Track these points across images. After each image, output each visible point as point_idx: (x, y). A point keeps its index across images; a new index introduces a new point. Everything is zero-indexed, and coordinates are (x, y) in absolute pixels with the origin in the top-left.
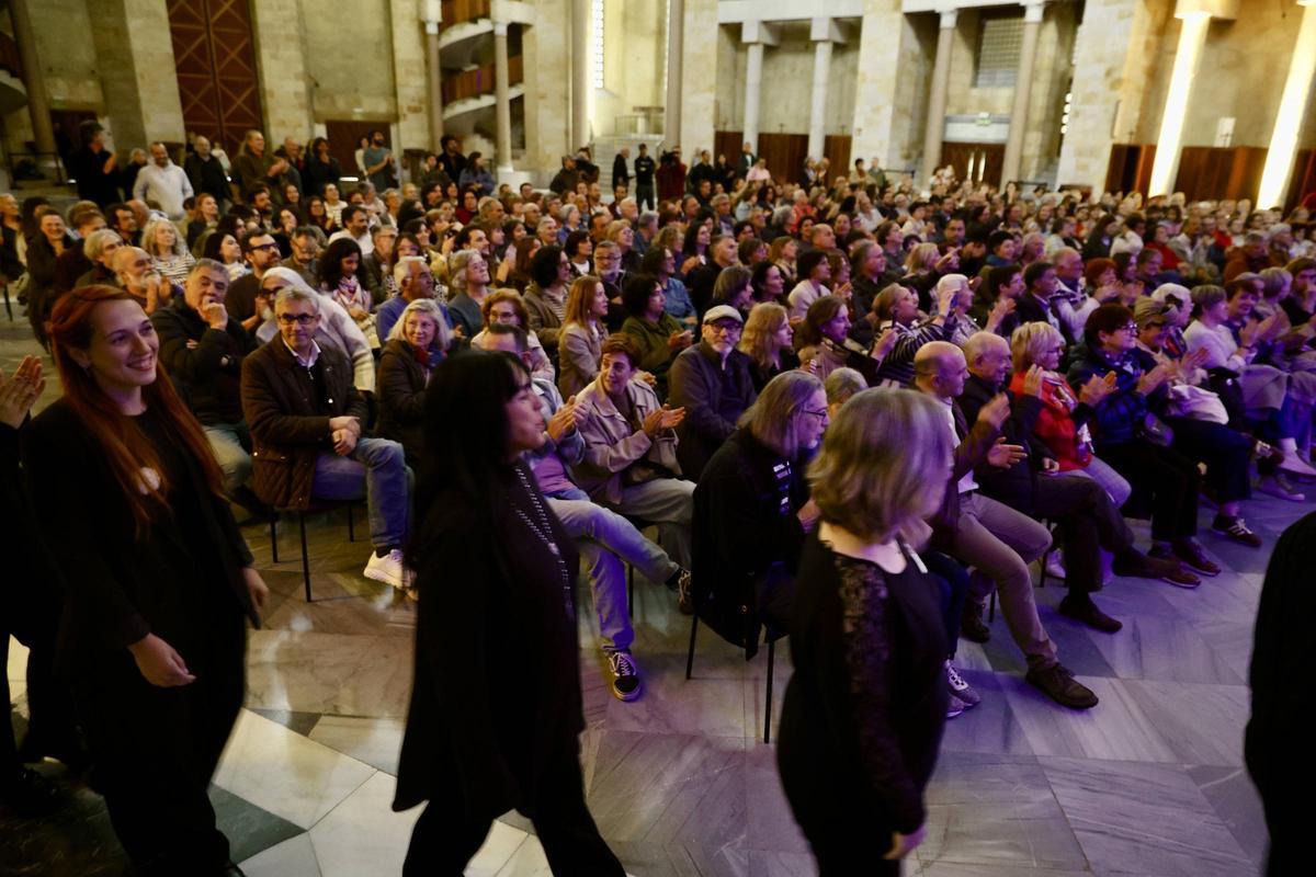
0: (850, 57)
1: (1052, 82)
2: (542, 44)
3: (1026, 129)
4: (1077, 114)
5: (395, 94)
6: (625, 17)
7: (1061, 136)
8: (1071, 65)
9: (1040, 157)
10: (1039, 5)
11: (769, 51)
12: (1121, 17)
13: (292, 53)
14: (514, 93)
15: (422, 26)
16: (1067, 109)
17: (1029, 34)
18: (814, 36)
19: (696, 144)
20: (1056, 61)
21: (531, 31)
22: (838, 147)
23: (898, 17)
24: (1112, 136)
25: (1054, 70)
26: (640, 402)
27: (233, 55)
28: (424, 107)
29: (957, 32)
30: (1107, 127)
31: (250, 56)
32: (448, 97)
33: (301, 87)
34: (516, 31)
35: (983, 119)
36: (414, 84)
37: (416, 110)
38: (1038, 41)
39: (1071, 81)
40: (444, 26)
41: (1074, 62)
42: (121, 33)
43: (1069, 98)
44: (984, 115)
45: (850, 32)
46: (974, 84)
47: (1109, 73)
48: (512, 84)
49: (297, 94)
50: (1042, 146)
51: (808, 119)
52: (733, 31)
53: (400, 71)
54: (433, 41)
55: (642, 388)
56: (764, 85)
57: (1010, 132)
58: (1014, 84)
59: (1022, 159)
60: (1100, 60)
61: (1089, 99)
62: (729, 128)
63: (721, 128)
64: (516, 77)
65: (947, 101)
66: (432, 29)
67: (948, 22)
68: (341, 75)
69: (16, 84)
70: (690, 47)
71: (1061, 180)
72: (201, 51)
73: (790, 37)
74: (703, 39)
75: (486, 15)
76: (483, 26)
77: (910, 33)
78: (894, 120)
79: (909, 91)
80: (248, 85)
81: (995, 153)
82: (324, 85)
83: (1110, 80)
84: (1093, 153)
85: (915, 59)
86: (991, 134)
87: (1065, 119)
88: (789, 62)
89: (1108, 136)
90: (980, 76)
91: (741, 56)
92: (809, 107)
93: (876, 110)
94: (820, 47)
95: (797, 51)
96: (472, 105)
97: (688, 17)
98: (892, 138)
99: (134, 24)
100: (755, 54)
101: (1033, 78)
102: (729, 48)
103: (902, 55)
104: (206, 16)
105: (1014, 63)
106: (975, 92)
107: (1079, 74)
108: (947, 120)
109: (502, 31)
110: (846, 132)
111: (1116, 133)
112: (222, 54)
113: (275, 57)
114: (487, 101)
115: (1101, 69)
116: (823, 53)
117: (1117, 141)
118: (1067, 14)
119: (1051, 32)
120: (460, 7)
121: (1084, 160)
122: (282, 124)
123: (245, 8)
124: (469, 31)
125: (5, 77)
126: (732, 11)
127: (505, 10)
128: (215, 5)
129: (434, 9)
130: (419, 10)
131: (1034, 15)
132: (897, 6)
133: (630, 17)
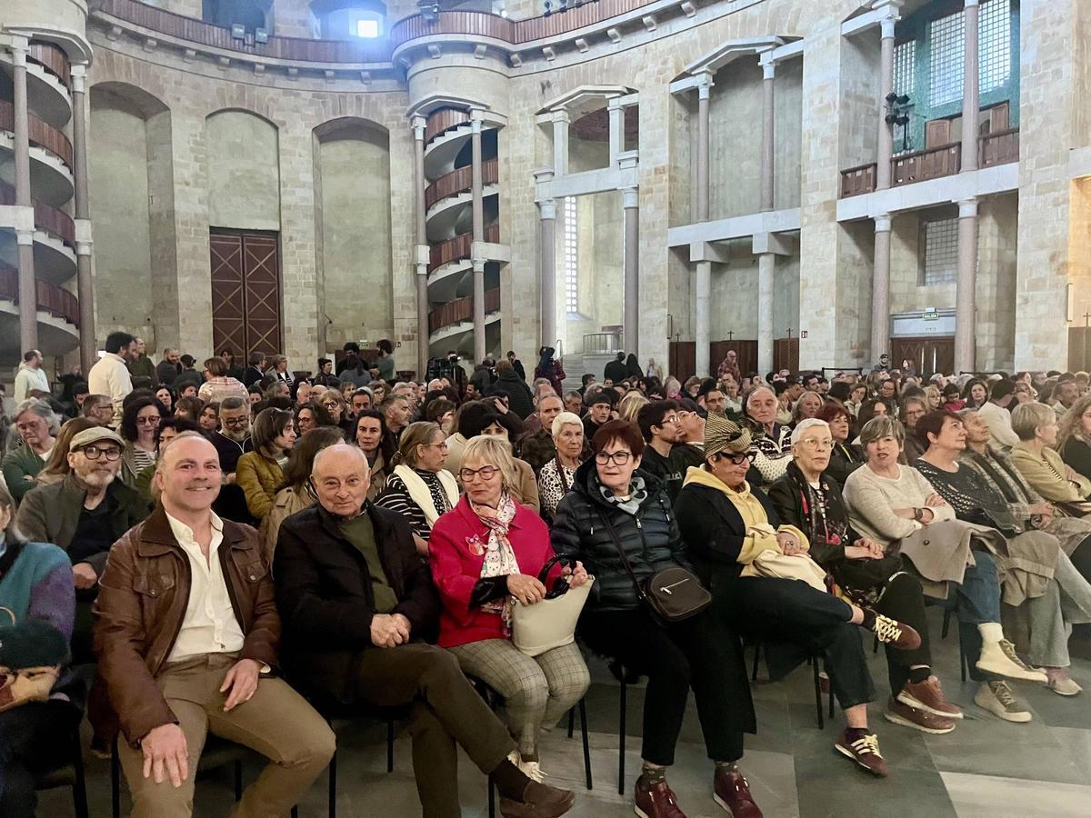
0: (793, 266)
2: (519, 275)
3: (975, 320)
5: (392, 326)
6: (596, 252)
9: (996, 347)
10: (971, 201)
11: (717, 268)
12: (1056, 204)
13: (310, 298)
14: (491, 319)
15: (415, 267)
17: (966, 228)
18: (755, 251)
20: (1000, 253)
21: (508, 267)
22: (786, 351)
23: (833, 226)
24: (1067, 321)
25: (998, 261)
27: (262, 301)
28: (416, 334)
29: (893, 234)
30: (1060, 311)
31: (276, 301)
32: (433, 325)
33: (314, 323)
34: (493, 268)
35: (930, 313)
36: (408, 319)
37: (409, 338)
38: (977, 236)
40: (431, 268)
42: (172, 287)
44: (930, 310)
45: (789, 247)
46: (922, 282)
47: (1053, 258)
48: (488, 312)
49: (310, 330)
50: (996, 337)
51: (755, 327)
52: (682, 252)
53: (397, 306)
54: (423, 280)
56: (713, 298)
57: (957, 325)
58: (956, 279)
59: (975, 349)
60: (1041, 247)
61: (1035, 285)
62: (684, 338)
63: (675, 339)
64: (492, 306)
65: (890, 298)
66: (422, 270)
67: (882, 225)
68: (351, 313)
69: (71, 329)
70: (644, 270)
72: (236, 299)
73: (734, 255)
74: (656, 260)
75: (467, 257)
76: (465, 265)
77: (848, 240)
78: (839, 322)
79: (852, 294)
80: (270, 325)
81: (945, 346)
82: (335, 322)
83: (1055, 266)
84: (1050, 338)
85: (856, 264)
86: (940, 328)
88: (736, 276)
89: (1063, 319)
90: (928, 275)
91: (692, 274)
92: (755, 313)
93: (820, 313)
94: (762, 259)
95: (746, 267)
96: (454, 330)
97: (642, 244)
98: (838, 338)
99: (182, 281)
100: (703, 272)
101: (977, 270)
102: (681, 268)
103: (841, 260)
104: (244, 272)
105: (955, 260)
106: (923, 289)
107: (1021, 264)
108: (892, 319)
109: (479, 268)
110: (793, 336)
111: (1071, 317)
112: (254, 301)
113: (294, 301)
114: (466, 327)
115: (1044, 255)
116: (766, 266)
117: (1074, 325)
118: (1003, 206)
119: (989, 225)
120: (446, 251)
121: (1041, 346)
122: (296, 354)
123: (276, 263)
124: (453, 269)
125: (60, 324)
126: (680, 236)
127: (483, 252)
128: (252, 263)
129: (424, 254)
130: (413, 254)
131: (968, 210)
132: (832, 217)
133: (600, 251)
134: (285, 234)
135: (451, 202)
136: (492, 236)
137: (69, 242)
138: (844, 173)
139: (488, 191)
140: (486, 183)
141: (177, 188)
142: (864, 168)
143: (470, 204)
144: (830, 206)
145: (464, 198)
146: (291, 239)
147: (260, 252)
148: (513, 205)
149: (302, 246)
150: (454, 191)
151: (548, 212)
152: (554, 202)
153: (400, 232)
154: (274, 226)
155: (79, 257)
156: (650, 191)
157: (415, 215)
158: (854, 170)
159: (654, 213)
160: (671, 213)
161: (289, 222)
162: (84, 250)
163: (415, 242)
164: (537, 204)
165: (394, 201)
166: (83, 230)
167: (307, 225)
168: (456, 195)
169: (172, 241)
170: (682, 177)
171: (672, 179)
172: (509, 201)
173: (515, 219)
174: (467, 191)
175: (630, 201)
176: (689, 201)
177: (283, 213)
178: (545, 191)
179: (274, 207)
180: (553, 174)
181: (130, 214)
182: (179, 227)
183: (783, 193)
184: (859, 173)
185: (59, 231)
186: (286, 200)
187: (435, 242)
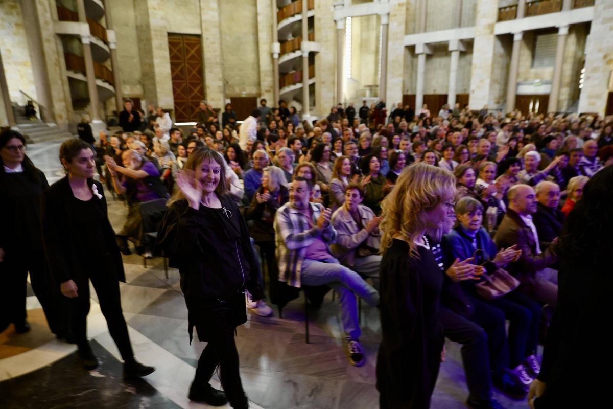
0: (468, 57)
1: (574, 63)
2: (324, 59)
3: (561, 86)
4: (588, 78)
5: (259, 85)
6: (361, 46)
7: (580, 90)
8: (584, 55)
9: (569, 100)
10: (566, 26)
11: (429, 57)
13: (218, 70)
14: (311, 82)
15: (272, 55)
16: (582, 76)
17: (561, 41)
18: (450, 48)
19: (394, 100)
20: (576, 53)
21: (319, 54)
22: (463, 100)
23: (492, 37)
24: (608, 87)
25: (575, 57)
26: (365, 216)
27: (194, 72)
28: (272, 90)
29: (523, 42)
30: (605, 83)
31: (201, 72)
32: (282, 85)
33: (221, 84)
34: (312, 55)
35: (537, 83)
36: (268, 80)
37: (268, 91)
38: (566, 44)
39: (584, 62)
40: (280, 55)
41: (586, 52)
42: (151, 66)
43: (583, 71)
44: (538, 81)
45: (468, 46)
46: (532, 66)
47: (605, 57)
48: (310, 78)
49: (219, 87)
50: (569, 95)
51: (448, 87)
52: (411, 49)
53: (262, 75)
54: (276, 61)
55: (366, 210)
56: (426, 72)
57: (552, 88)
58: (554, 65)
59: (559, 102)
60: (600, 50)
61: (594, 70)
62: (409, 93)
63: (406, 93)
64: (312, 75)
65: (518, 75)
66: (276, 56)
67: (518, 38)
68: (237, 78)
69: (111, 88)
70: (391, 57)
71: (580, 111)
72: (181, 71)
73: (439, 50)
74: (397, 52)
75: (299, 49)
76: (298, 54)
77: (499, 44)
78: (491, 86)
79: (498, 72)
80: (198, 84)
81: (544, 100)
82: (230, 83)
83: (606, 60)
84: (598, 96)
85: (501, 56)
86: (542, 90)
87: (581, 81)
88: (438, 61)
89: (606, 87)
90: (535, 62)
91: (415, 60)
92: (448, 81)
93: (482, 81)
94: (453, 53)
95: (441, 56)
96: (293, 88)
97: (390, 44)
98: (490, 94)
99: (156, 61)
100: (421, 60)
101: (564, 61)
102: (409, 56)
103: (494, 55)
104: (184, 57)
105: (553, 55)
106: (533, 70)
107: (588, 59)
108: (518, 84)
109: (306, 55)
110: (467, 92)
111: (611, 85)
112: (190, 71)
113: (211, 72)
114: (299, 86)
115: (601, 55)
116: (455, 56)
117: (611, 90)
118: (582, 30)
119: (573, 39)
120: (288, 46)
121: (593, 100)
122: (213, 99)
123: (200, 52)
124: (292, 56)
125: (106, 85)
126: (411, 40)
127: (308, 46)
128: (188, 52)
129: (277, 47)
130: (271, 48)
131: (563, 31)
132: (492, 32)
133: (363, 46)
134: (204, 36)
135: (291, 20)
136: (311, 38)
137: (106, 43)
138: (500, 9)
139: (310, 14)
140: (309, 9)
141: (150, 11)
142: (511, 7)
143: (301, 21)
144: (491, 27)
145: (298, 18)
146: (208, 39)
147: (192, 46)
148: (322, 22)
149: (214, 43)
150: (292, 13)
151: (340, 25)
152: (344, 21)
153: (264, 35)
154: (198, 32)
155: (110, 50)
156: (395, 15)
157: (272, 26)
158: (505, 8)
159: (397, 27)
160: (406, 28)
161: (207, 30)
162: (113, 46)
163: (272, 42)
164: (335, 21)
165: (260, 18)
166: (111, 35)
167: (215, 31)
168: (293, 16)
169: (149, 40)
170: (412, 8)
171: (407, 9)
172: (319, 19)
173: (323, 29)
174: (298, 13)
175: (384, 20)
176: (414, 21)
177: (204, 25)
178: (338, 14)
179: (198, 21)
180: (343, 5)
181: (126, 25)
182: (153, 33)
183: (465, 18)
184: (508, 9)
185: (101, 37)
186: (204, 18)
187: (282, 41)
